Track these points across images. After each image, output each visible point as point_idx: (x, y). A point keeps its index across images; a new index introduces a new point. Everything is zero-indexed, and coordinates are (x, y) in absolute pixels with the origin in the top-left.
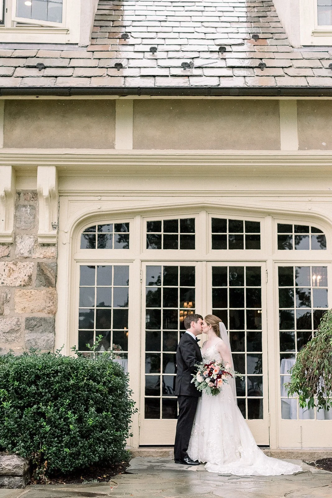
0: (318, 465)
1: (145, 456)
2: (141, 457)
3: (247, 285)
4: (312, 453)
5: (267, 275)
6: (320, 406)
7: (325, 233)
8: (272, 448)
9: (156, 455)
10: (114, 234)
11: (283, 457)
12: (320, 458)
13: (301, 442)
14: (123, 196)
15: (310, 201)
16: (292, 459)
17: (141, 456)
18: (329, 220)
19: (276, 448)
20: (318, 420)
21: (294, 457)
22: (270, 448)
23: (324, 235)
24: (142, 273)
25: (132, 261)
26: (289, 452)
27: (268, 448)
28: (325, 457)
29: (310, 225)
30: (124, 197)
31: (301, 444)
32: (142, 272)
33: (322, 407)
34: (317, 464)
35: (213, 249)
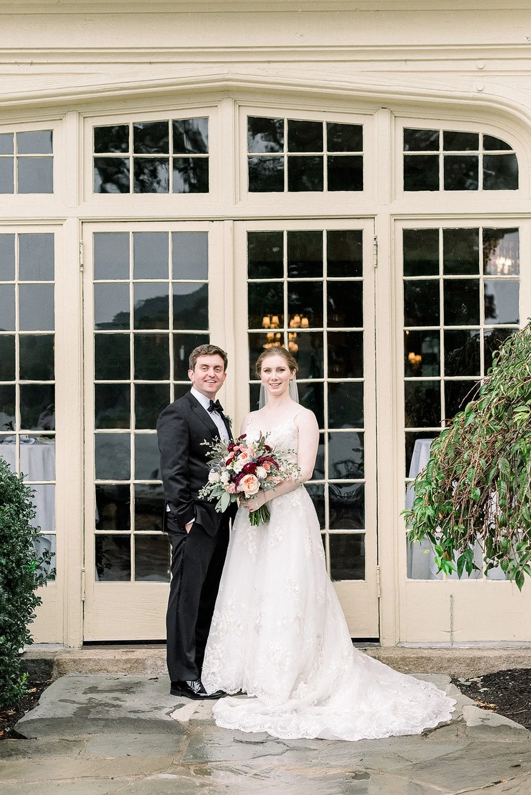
0: (486, 689)
1: (91, 671)
2: (80, 672)
3: (329, 274)
4: (473, 660)
5: (377, 251)
6: (492, 561)
7: (517, 149)
8: (386, 645)
9: (115, 668)
10: (17, 157)
11: (407, 668)
12: (492, 669)
13: (450, 630)
14: (32, 63)
15: (481, 70)
16: (428, 673)
17: (80, 670)
18: (524, 114)
19: (394, 645)
20: (490, 581)
21: (432, 668)
22: (379, 646)
23: (514, 155)
24: (83, 249)
25: (59, 222)
26: (422, 657)
27: (376, 644)
28: (504, 668)
29: (481, 130)
30: (32, 66)
31: (450, 634)
32: (83, 246)
33: (495, 563)
34: (483, 686)
35: (251, 190)
